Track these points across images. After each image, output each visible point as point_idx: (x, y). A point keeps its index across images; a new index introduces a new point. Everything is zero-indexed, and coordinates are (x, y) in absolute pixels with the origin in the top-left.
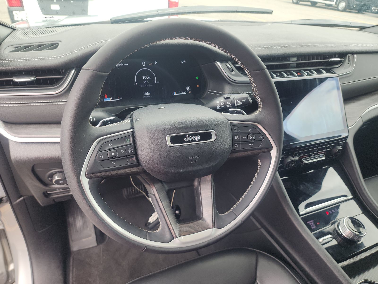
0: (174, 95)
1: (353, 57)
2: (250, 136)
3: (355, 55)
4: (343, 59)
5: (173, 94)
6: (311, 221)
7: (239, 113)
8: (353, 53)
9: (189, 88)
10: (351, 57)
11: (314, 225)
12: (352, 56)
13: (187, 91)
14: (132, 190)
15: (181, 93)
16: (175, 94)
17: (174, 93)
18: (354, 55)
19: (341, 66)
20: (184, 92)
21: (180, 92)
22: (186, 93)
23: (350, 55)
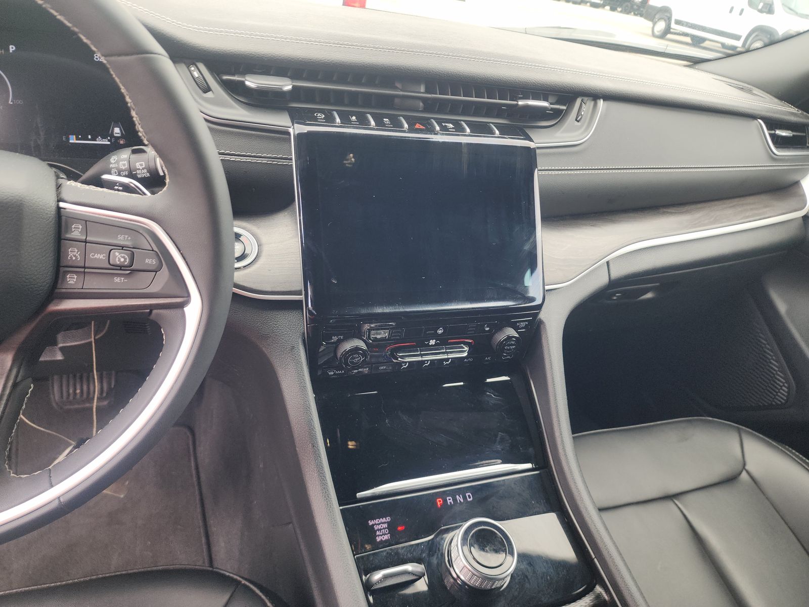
0: (71, 141)
1: (595, 105)
2: (117, 254)
3: (601, 103)
4: (564, 108)
5: (68, 139)
6: (384, 520)
7: (127, 188)
8: (595, 95)
9: (121, 130)
10: (590, 104)
11: (387, 531)
12: (592, 103)
13: (112, 136)
14: (75, 390)
15: (94, 139)
16: (73, 140)
17: (70, 136)
18: (598, 101)
19: (557, 123)
20: (103, 138)
21: (90, 137)
22: (109, 143)
23: (585, 99)
